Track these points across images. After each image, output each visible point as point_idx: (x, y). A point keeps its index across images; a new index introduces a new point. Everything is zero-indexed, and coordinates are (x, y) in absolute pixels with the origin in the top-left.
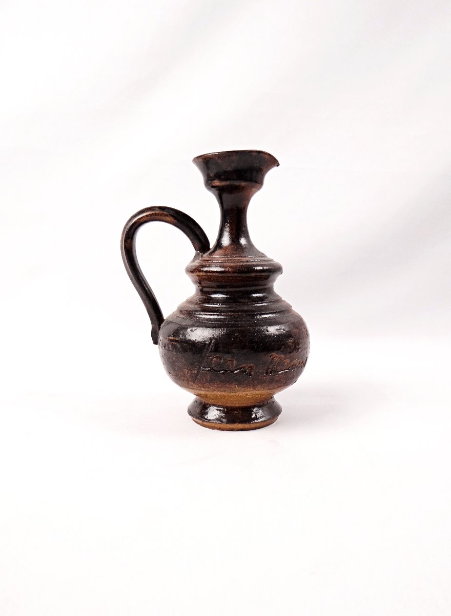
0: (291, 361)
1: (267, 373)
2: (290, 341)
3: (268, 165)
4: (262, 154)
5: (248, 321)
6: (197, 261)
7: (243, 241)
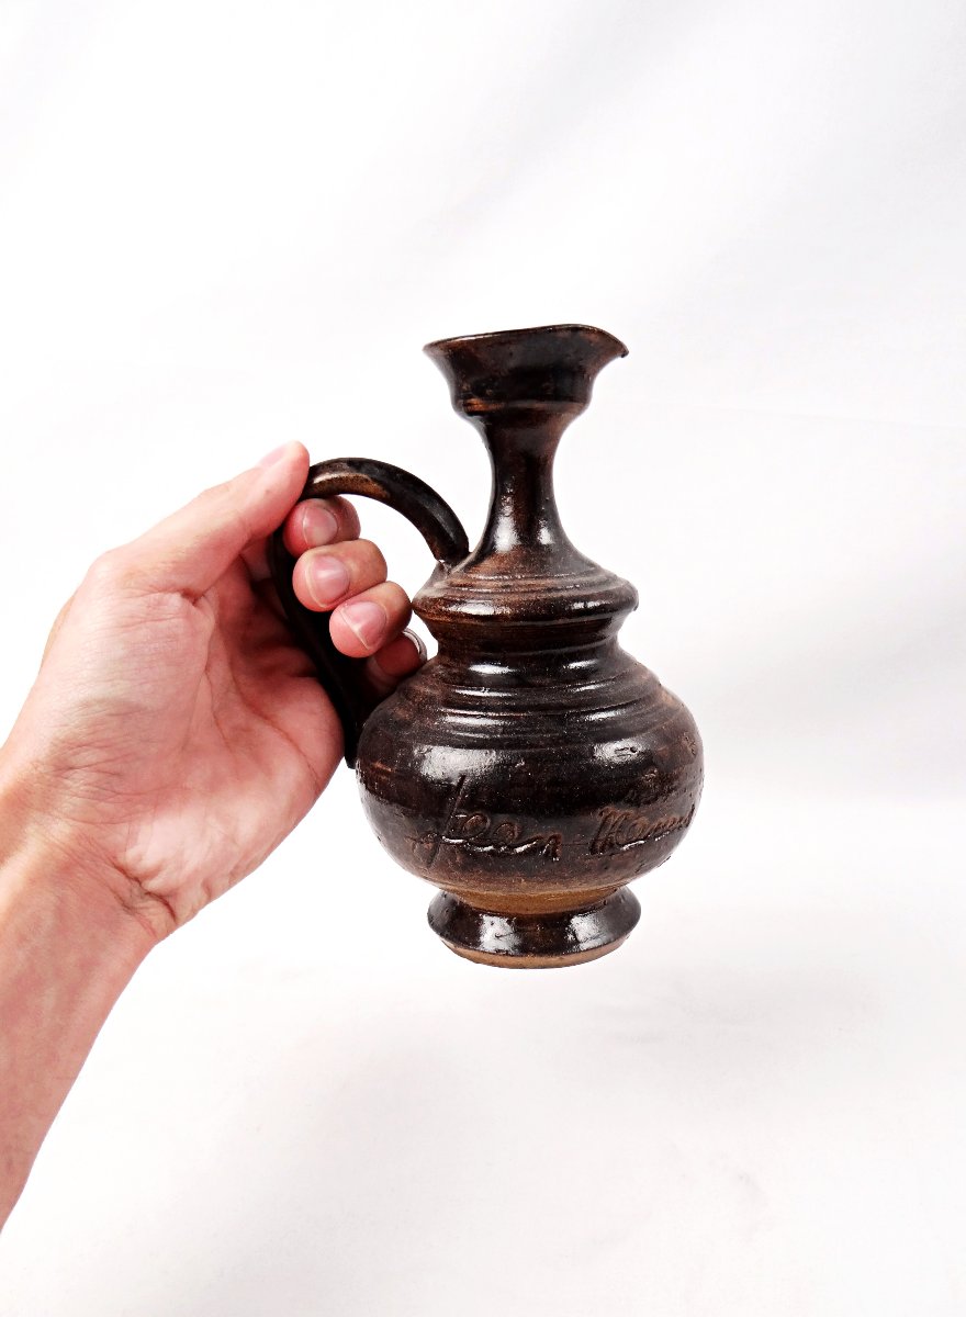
0: (653, 819)
1: (593, 850)
2: (650, 775)
3: (599, 357)
4: (581, 334)
5: (548, 732)
6: (438, 585)
7: (545, 537)
